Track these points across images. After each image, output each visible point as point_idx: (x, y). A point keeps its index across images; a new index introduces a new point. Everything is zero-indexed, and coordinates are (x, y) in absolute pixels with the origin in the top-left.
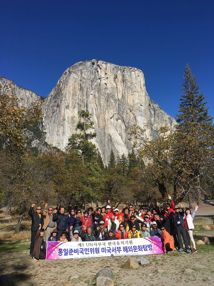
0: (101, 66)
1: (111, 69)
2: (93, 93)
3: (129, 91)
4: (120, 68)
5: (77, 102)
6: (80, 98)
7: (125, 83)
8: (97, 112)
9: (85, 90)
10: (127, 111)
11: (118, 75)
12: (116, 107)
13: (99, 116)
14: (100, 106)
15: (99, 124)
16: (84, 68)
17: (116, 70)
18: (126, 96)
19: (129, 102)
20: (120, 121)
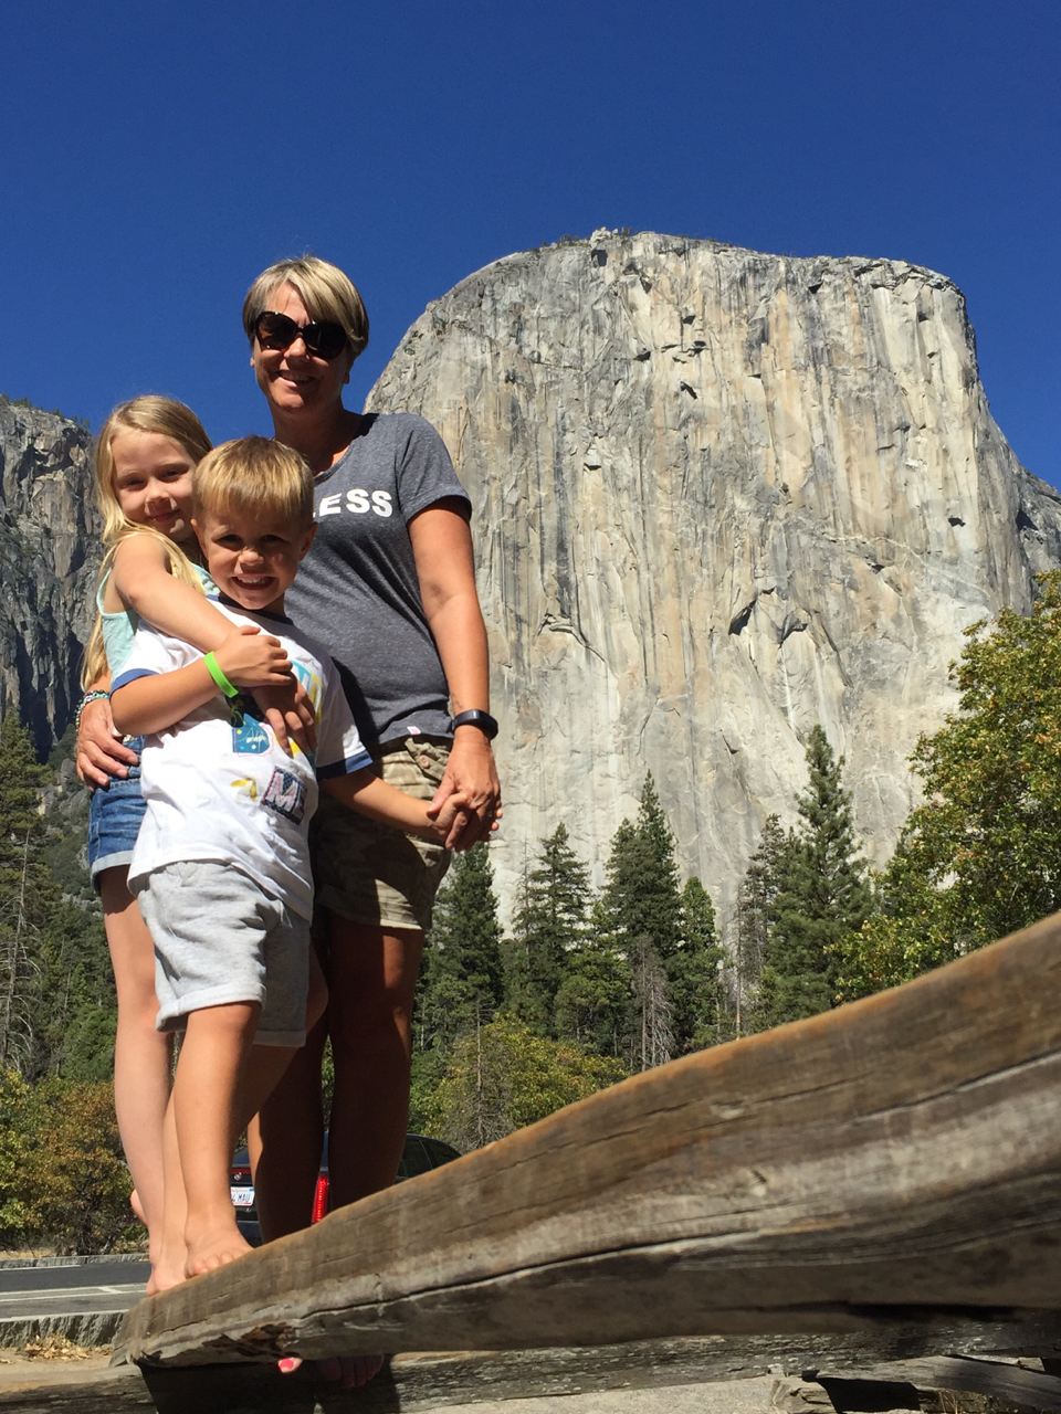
0: (650, 273)
1: (725, 285)
2: (603, 457)
3: (856, 427)
4: (788, 271)
5: (493, 526)
6: (512, 498)
7: (824, 371)
8: (635, 590)
9: (547, 438)
10: (846, 570)
11: (772, 318)
12: (768, 544)
13: (647, 616)
14: (657, 546)
15: (651, 669)
16: (536, 293)
17: (758, 287)
18: (840, 458)
19: (858, 501)
20: (798, 640)
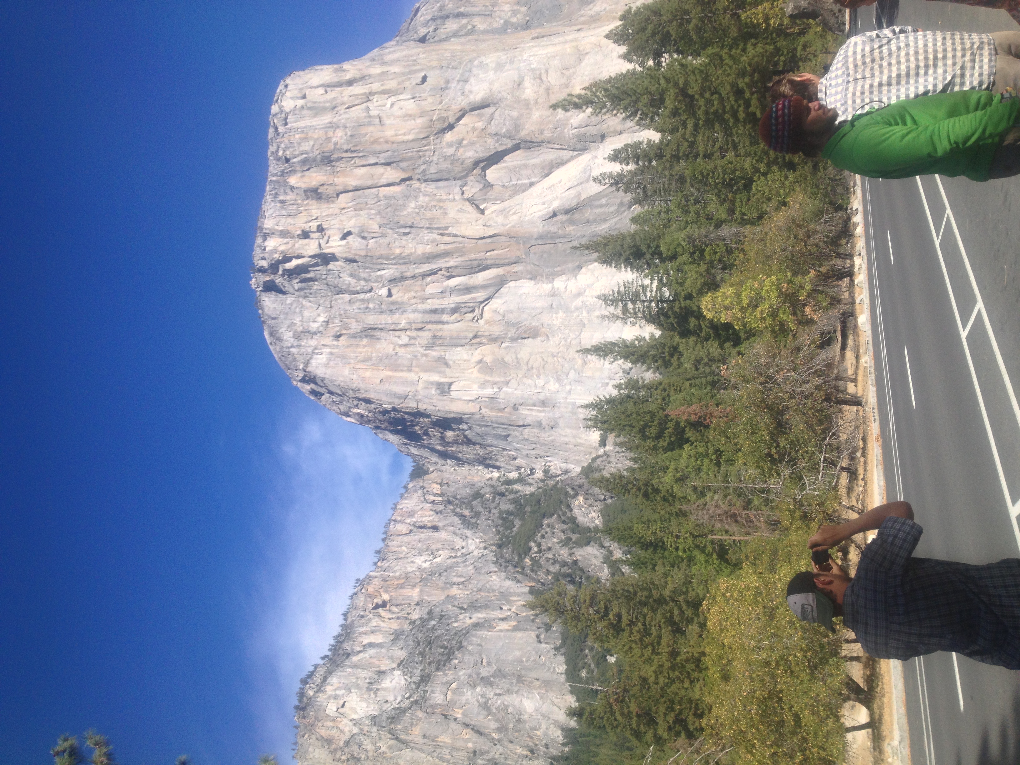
1: (284, 212)
2: (383, 286)
3: (367, 137)
4: (276, 174)
6: (405, 340)
8: (460, 270)
9: (371, 319)
11: (304, 186)
12: (435, 192)
13: (476, 263)
14: (434, 256)
16: (288, 322)
17: (286, 193)
18: (386, 147)
19: (411, 137)
20: (491, 174)
